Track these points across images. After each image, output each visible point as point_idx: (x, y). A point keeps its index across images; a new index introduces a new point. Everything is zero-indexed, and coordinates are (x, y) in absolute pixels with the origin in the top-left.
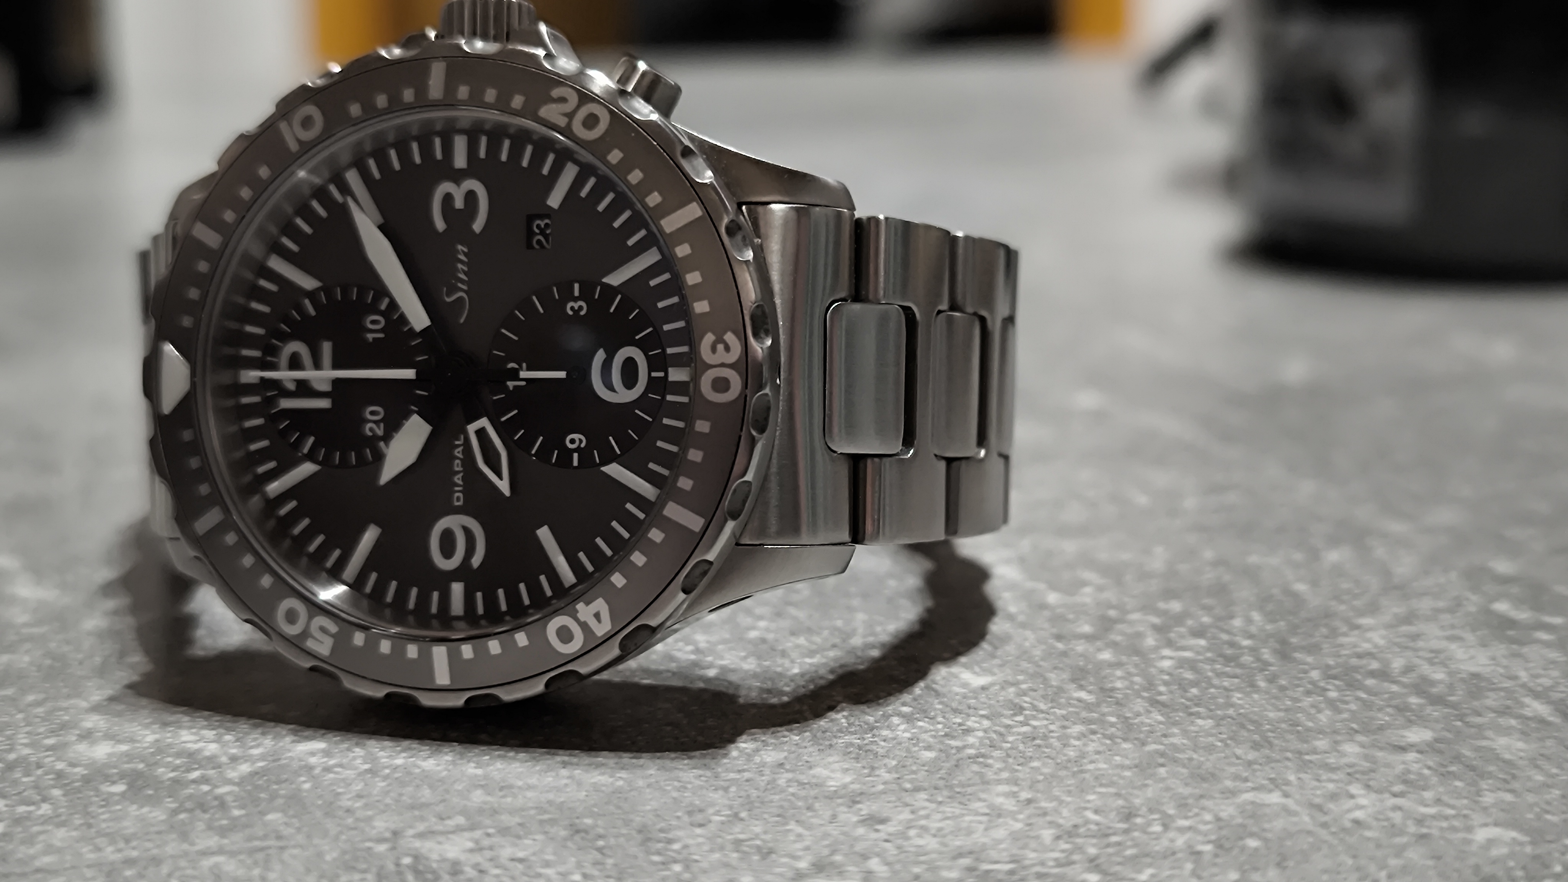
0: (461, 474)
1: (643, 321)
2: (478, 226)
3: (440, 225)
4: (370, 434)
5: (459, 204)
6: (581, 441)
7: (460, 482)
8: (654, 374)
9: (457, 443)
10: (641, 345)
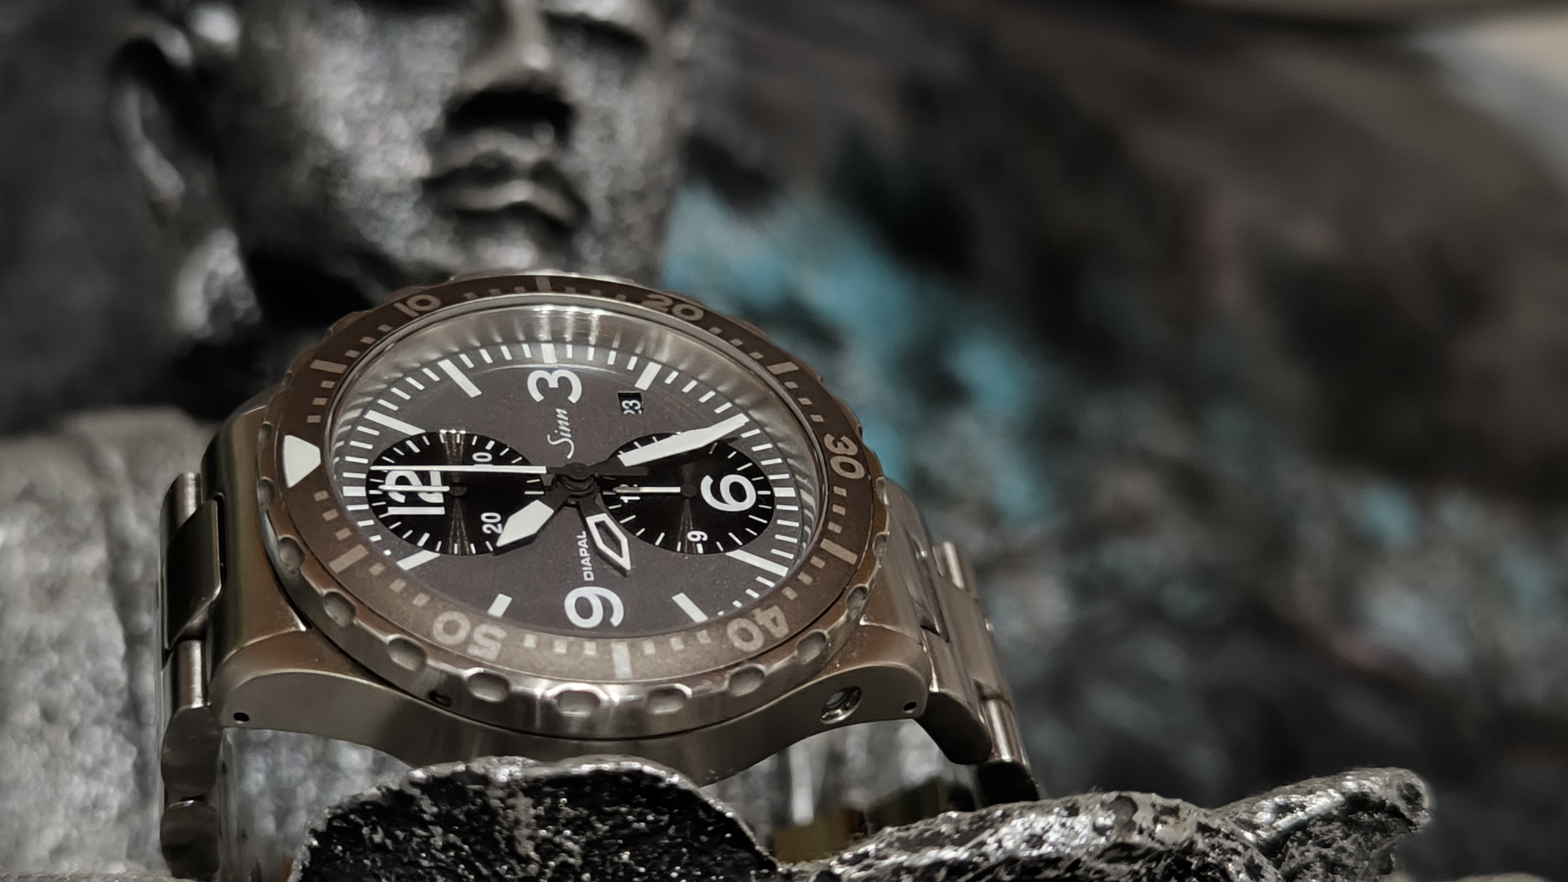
0: (589, 558)
1: (742, 458)
2: (574, 398)
3: (537, 396)
4: (489, 532)
5: (553, 383)
6: (702, 536)
7: (588, 564)
8: (761, 493)
9: (579, 537)
10: (743, 473)
